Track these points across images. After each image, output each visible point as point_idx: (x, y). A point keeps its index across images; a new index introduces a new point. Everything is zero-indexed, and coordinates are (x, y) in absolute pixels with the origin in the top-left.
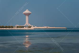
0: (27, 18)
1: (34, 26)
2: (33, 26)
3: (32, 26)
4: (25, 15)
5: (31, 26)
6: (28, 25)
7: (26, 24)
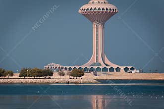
0: (97, 31)
1: (126, 70)
2: (122, 68)
3: (118, 69)
4: (90, 20)
5: (115, 67)
6: (100, 64)
7: (93, 59)
